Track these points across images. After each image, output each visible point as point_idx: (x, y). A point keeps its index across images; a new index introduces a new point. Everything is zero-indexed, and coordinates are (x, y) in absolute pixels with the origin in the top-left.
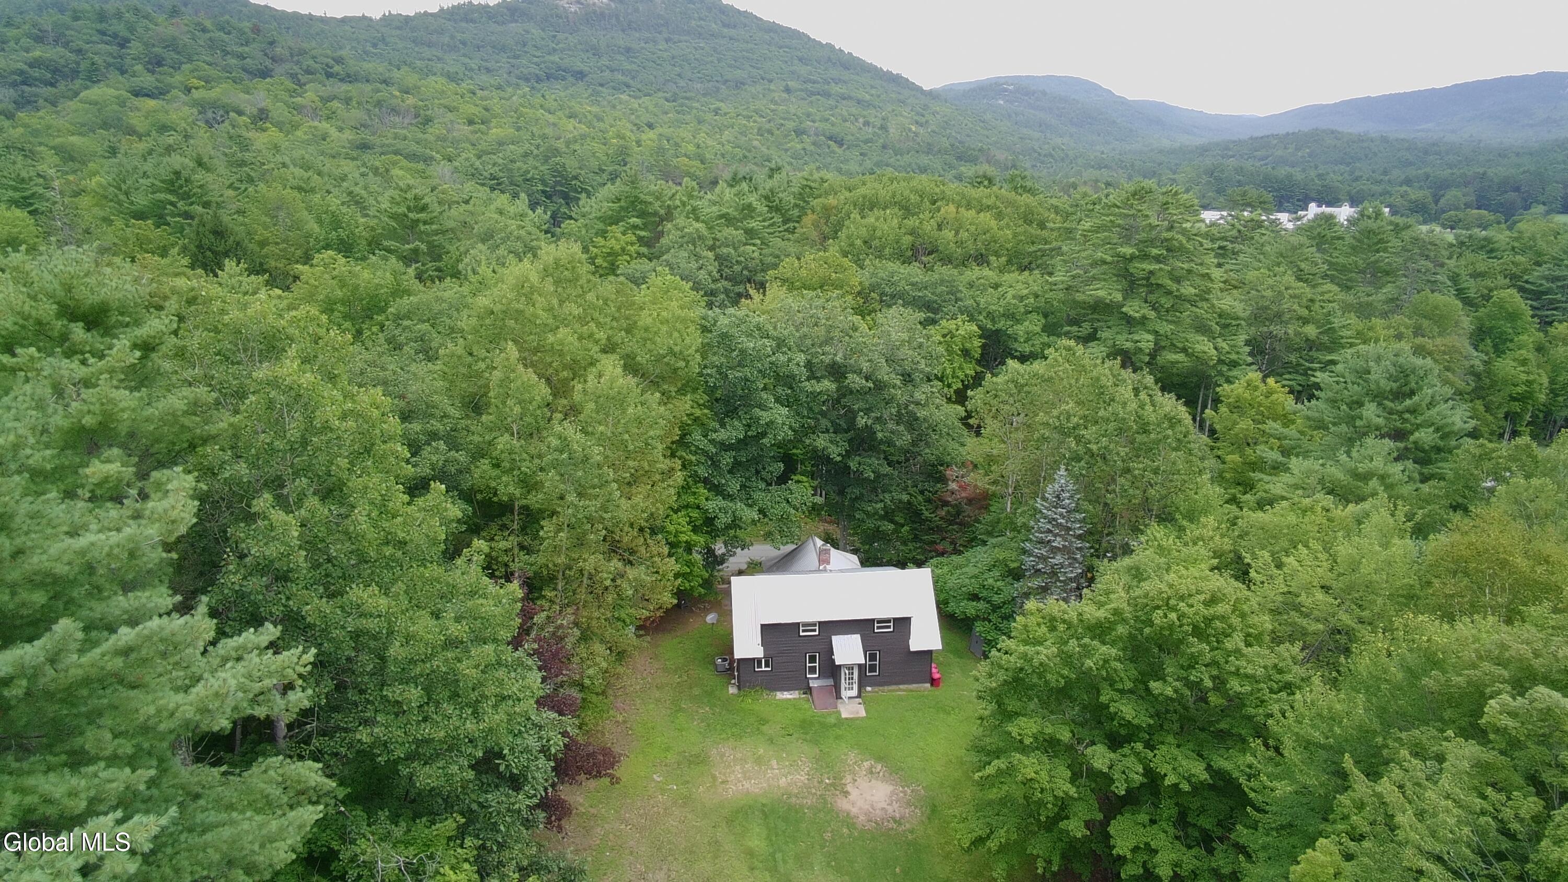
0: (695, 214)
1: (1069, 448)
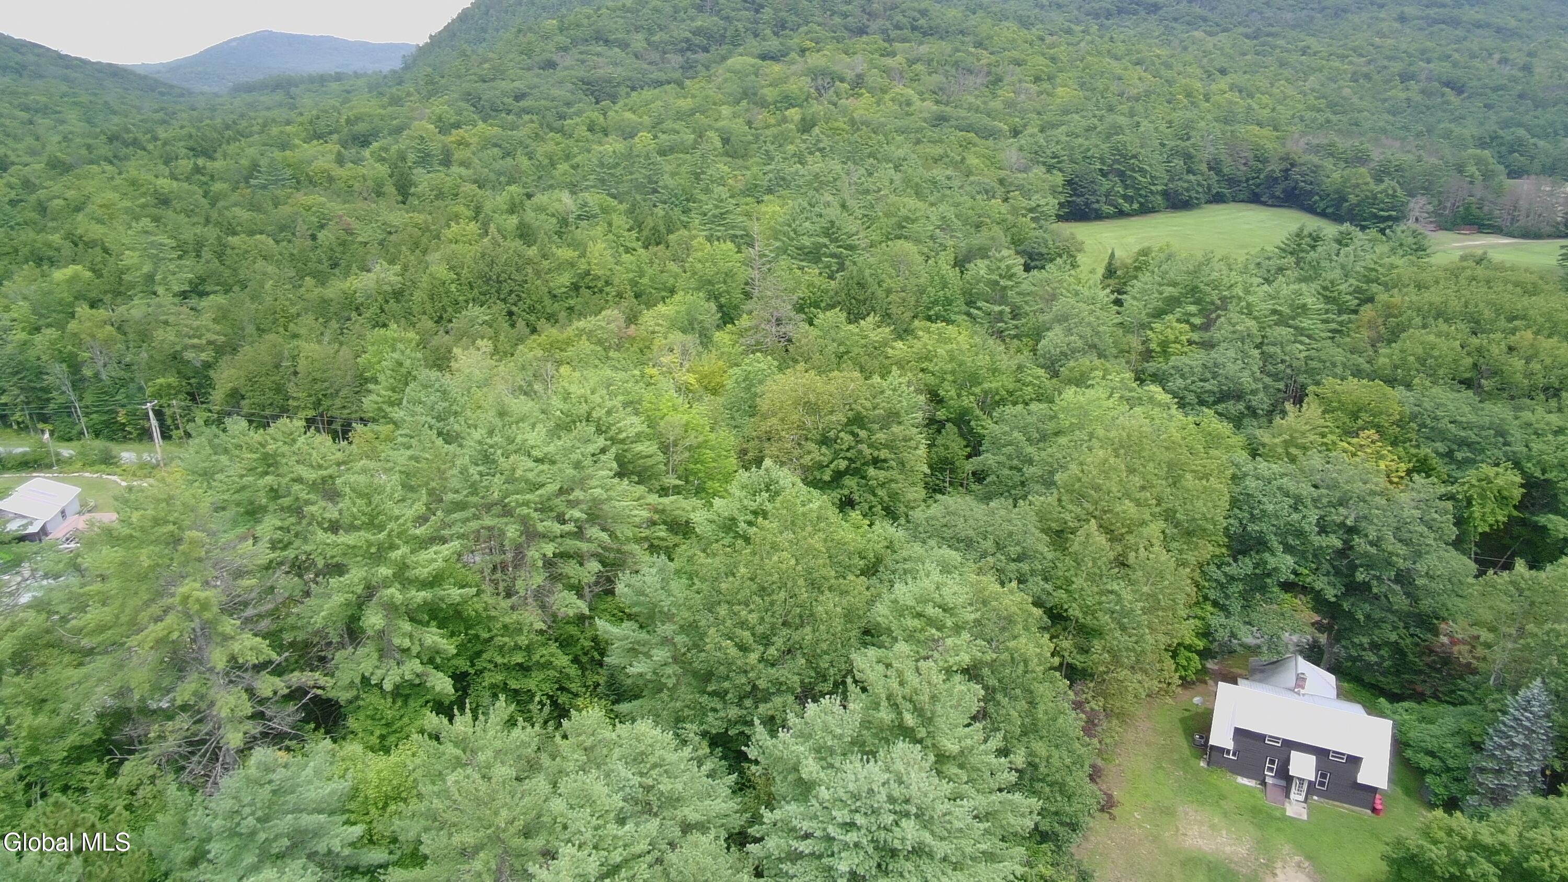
0: (1249, 311)
1: (1551, 664)
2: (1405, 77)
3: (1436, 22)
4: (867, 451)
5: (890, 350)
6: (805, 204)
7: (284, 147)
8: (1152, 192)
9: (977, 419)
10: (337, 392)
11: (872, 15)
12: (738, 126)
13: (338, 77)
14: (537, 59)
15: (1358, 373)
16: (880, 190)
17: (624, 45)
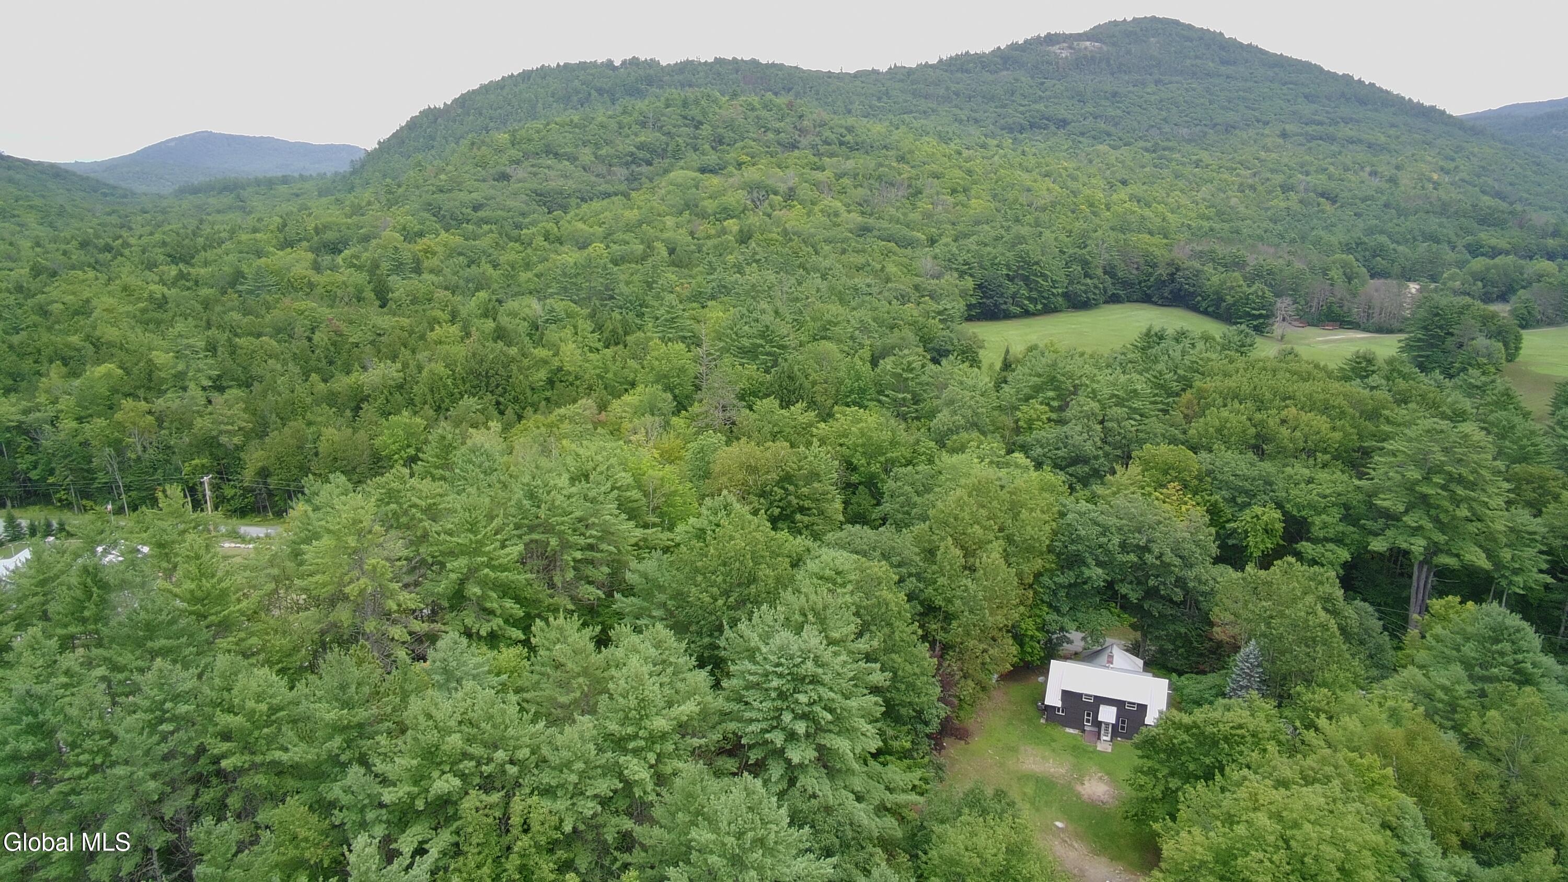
0: (1094, 395)
2: (1286, 188)
3: (1314, 138)
4: (795, 501)
5: (814, 430)
6: (745, 312)
7: (259, 254)
8: (1053, 294)
9: (883, 481)
10: (354, 469)
11: (803, 132)
12: (682, 237)
13: (285, 180)
14: (491, 171)
15: (1173, 441)
16: (807, 298)
17: (573, 159)
